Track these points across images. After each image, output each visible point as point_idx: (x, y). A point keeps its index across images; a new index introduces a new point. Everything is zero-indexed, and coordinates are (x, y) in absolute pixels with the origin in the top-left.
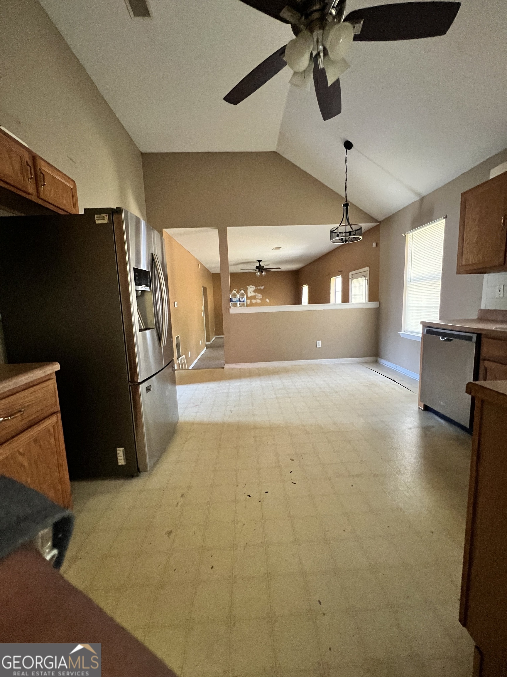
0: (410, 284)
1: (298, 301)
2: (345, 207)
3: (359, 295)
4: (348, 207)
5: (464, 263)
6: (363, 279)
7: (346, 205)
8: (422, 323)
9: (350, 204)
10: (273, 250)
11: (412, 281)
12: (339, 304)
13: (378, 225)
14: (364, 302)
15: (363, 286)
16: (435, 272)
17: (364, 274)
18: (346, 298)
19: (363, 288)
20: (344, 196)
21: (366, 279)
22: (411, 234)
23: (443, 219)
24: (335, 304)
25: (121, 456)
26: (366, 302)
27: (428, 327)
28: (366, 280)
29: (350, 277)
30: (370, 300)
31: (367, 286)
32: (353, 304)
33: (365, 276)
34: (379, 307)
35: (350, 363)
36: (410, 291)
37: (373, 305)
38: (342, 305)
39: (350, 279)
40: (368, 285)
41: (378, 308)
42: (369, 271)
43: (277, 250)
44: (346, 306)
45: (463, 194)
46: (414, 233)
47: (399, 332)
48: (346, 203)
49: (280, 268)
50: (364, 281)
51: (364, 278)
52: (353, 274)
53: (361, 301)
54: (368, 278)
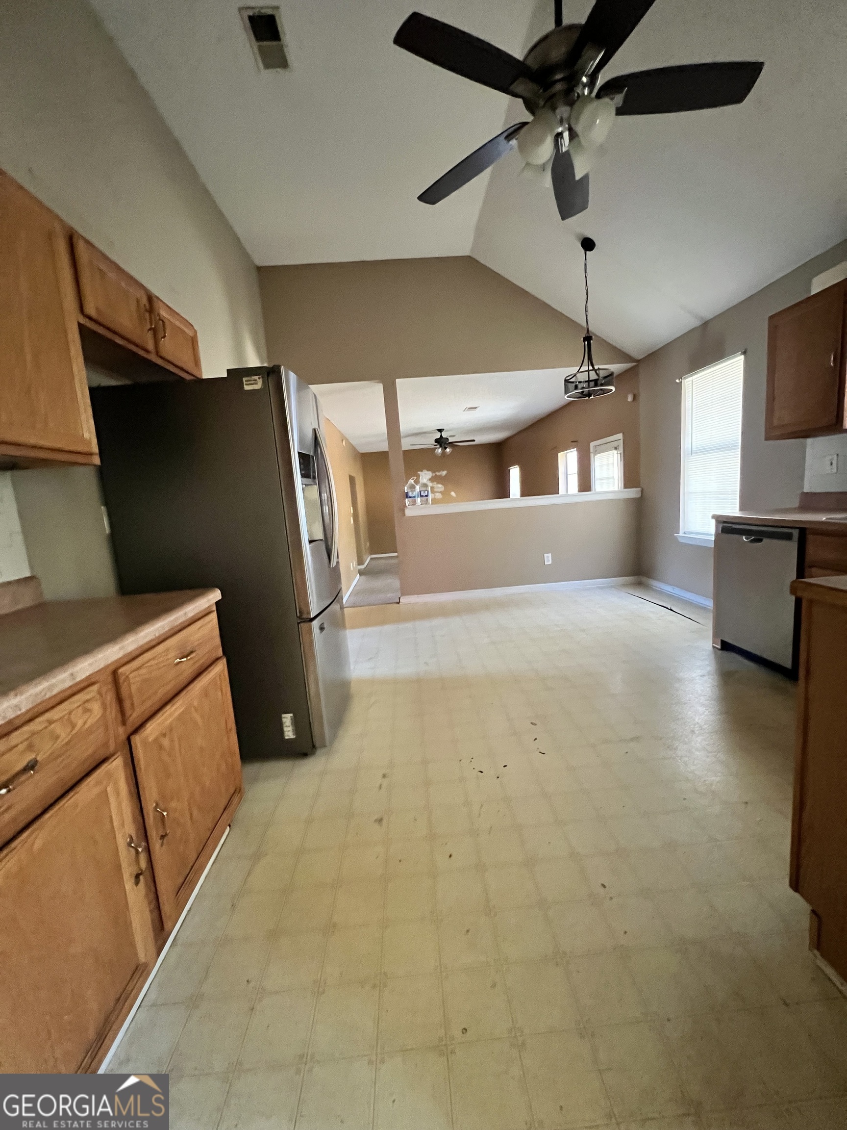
0: (691, 458)
1: (502, 492)
2: (586, 343)
3: (608, 478)
4: (592, 341)
5: (776, 422)
6: (614, 454)
7: (588, 339)
8: (714, 517)
9: (593, 337)
10: (465, 412)
11: (695, 453)
12: (574, 495)
13: (635, 366)
14: (616, 489)
15: (613, 464)
16: (731, 438)
17: (615, 444)
18: (585, 484)
19: (613, 467)
20: (585, 324)
21: (619, 452)
22: (690, 379)
23: (741, 354)
24: (567, 495)
25: (289, 726)
26: (619, 489)
27: (725, 522)
28: (619, 455)
29: (591, 450)
30: (626, 486)
31: (621, 464)
32: (600, 493)
33: (616, 448)
34: (642, 496)
35: (598, 587)
36: (691, 469)
37: (633, 493)
38: (580, 495)
39: (591, 454)
40: (622, 462)
41: (638, 499)
42: (623, 440)
43: (472, 412)
44: (586, 497)
45: (771, 318)
46: (694, 377)
47: (675, 535)
48: (587, 335)
49: (474, 441)
50: (616, 455)
51: (615, 452)
52: (596, 446)
53: (611, 489)
54: (621, 450)
